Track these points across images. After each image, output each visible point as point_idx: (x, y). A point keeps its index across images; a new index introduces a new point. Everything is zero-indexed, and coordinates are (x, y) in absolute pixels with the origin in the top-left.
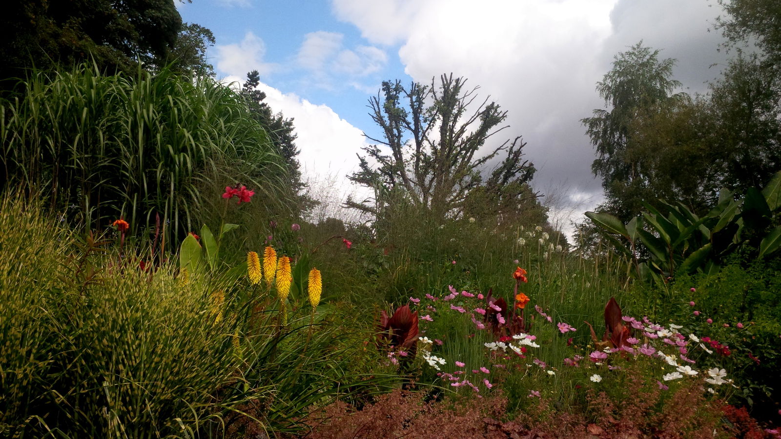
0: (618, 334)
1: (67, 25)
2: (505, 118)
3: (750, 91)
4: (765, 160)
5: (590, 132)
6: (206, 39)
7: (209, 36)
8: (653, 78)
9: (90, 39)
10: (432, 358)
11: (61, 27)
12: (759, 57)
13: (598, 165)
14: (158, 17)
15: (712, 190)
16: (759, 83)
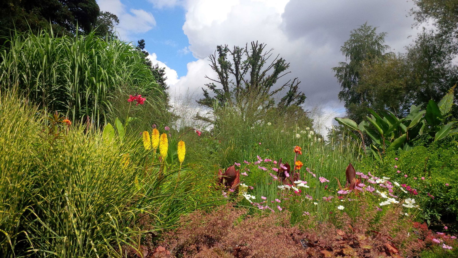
0: (354, 184)
1: (33, 12)
2: (288, 67)
3: (429, 51)
4: (438, 91)
5: (337, 75)
6: (113, 21)
7: (116, 19)
8: (373, 44)
9: (46, 20)
10: (247, 195)
11: (29, 13)
12: (435, 31)
13: (342, 95)
14: (86, 7)
15: (407, 108)
16: (435, 47)
